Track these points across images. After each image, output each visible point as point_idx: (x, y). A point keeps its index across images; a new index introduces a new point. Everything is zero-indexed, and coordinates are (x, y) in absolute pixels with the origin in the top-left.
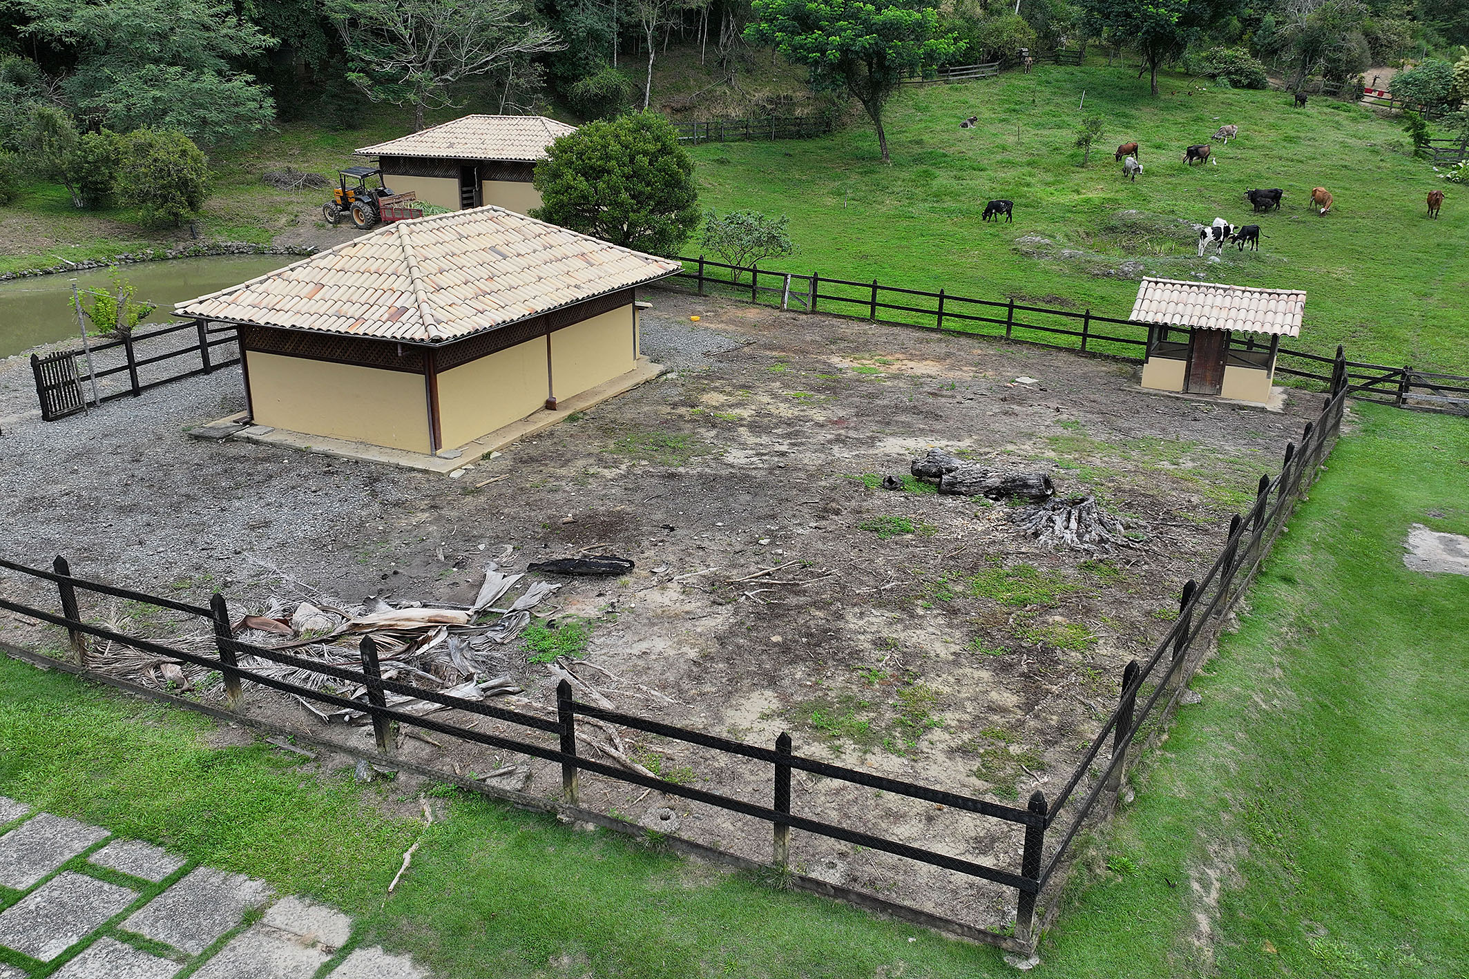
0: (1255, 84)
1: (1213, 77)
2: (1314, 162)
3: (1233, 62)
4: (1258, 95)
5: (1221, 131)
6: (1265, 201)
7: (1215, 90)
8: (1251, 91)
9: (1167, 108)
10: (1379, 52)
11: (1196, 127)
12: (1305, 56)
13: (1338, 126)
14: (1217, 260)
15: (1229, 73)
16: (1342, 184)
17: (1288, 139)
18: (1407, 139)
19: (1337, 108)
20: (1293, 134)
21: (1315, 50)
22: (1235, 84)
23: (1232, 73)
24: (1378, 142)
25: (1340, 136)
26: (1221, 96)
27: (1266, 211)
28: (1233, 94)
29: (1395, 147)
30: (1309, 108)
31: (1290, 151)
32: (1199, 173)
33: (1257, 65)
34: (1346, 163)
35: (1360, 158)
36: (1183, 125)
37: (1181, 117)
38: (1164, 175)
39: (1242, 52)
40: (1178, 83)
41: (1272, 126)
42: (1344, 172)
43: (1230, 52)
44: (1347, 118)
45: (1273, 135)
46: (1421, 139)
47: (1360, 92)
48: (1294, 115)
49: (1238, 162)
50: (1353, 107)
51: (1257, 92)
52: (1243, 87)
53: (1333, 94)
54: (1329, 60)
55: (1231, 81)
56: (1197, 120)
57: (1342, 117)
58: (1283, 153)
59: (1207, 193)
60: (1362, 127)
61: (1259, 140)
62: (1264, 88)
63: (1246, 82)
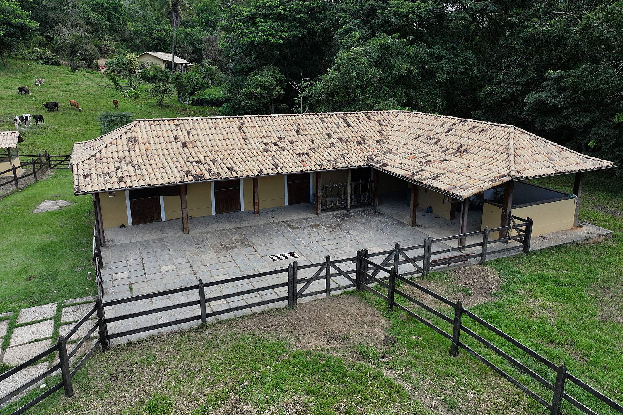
0: (55, 63)
1: (35, 60)
2: (76, 92)
3: (43, 54)
4: (58, 68)
5: (37, 81)
6: (52, 107)
7: (37, 65)
8: (54, 66)
9: (13, 72)
10: (103, 53)
11: (26, 80)
12: (72, 53)
13: (89, 79)
14: (25, 129)
15: (42, 59)
16: (87, 99)
17: (68, 84)
18: (111, 82)
19: (89, 73)
20: (70, 82)
21: (75, 51)
22: (47, 63)
23: (44, 59)
24: (103, 84)
25: (89, 82)
26: (40, 68)
27: (53, 111)
28: (45, 67)
29: (109, 86)
30: (78, 73)
31: (68, 88)
32: (25, 98)
33: (55, 56)
34: (90, 92)
35: (96, 90)
36: (20, 79)
37: (19, 76)
38: (9, 99)
39: (46, 50)
40: (19, 62)
41: (61, 79)
42: (88, 95)
43: (41, 50)
44: (93, 76)
45: (61, 82)
46: (116, 83)
47: (98, 67)
48: (71, 75)
49: (45, 93)
50: (96, 72)
51: (57, 67)
52: (50, 64)
53: (89, 68)
54: (82, 54)
55: (44, 62)
56: (27, 77)
57: (91, 76)
58: (65, 89)
59: (28, 105)
60: (98, 80)
61: (55, 84)
62: (60, 65)
63: (51, 62)
